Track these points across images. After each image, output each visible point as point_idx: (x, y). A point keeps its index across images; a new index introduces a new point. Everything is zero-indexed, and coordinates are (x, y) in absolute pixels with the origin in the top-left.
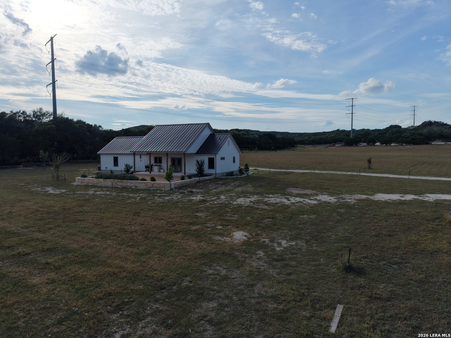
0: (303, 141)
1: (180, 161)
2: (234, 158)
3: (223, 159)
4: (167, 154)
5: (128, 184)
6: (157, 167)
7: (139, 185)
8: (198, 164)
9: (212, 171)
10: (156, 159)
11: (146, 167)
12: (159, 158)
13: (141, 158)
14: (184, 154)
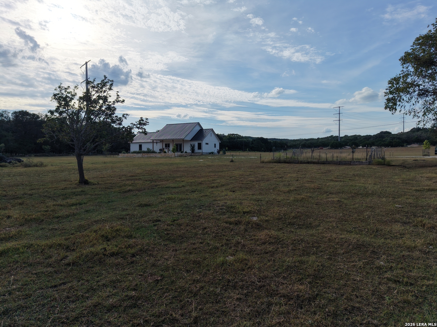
0: (295, 145)
1: (181, 145)
2: (215, 145)
3: (207, 144)
4: (173, 140)
5: (151, 155)
6: (167, 149)
7: (157, 155)
8: (192, 146)
9: (200, 151)
10: (166, 145)
11: (160, 150)
12: (168, 144)
13: (157, 144)
14: (183, 140)
